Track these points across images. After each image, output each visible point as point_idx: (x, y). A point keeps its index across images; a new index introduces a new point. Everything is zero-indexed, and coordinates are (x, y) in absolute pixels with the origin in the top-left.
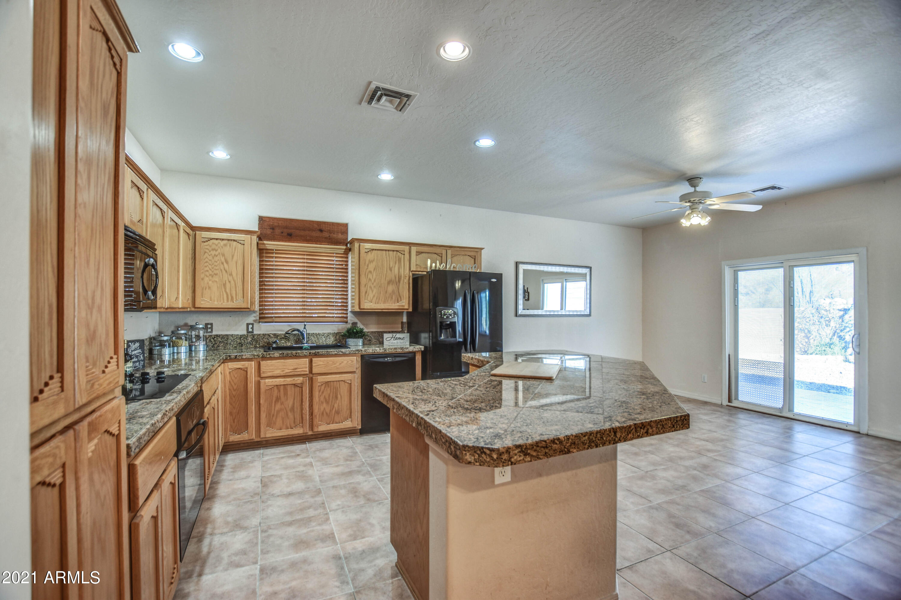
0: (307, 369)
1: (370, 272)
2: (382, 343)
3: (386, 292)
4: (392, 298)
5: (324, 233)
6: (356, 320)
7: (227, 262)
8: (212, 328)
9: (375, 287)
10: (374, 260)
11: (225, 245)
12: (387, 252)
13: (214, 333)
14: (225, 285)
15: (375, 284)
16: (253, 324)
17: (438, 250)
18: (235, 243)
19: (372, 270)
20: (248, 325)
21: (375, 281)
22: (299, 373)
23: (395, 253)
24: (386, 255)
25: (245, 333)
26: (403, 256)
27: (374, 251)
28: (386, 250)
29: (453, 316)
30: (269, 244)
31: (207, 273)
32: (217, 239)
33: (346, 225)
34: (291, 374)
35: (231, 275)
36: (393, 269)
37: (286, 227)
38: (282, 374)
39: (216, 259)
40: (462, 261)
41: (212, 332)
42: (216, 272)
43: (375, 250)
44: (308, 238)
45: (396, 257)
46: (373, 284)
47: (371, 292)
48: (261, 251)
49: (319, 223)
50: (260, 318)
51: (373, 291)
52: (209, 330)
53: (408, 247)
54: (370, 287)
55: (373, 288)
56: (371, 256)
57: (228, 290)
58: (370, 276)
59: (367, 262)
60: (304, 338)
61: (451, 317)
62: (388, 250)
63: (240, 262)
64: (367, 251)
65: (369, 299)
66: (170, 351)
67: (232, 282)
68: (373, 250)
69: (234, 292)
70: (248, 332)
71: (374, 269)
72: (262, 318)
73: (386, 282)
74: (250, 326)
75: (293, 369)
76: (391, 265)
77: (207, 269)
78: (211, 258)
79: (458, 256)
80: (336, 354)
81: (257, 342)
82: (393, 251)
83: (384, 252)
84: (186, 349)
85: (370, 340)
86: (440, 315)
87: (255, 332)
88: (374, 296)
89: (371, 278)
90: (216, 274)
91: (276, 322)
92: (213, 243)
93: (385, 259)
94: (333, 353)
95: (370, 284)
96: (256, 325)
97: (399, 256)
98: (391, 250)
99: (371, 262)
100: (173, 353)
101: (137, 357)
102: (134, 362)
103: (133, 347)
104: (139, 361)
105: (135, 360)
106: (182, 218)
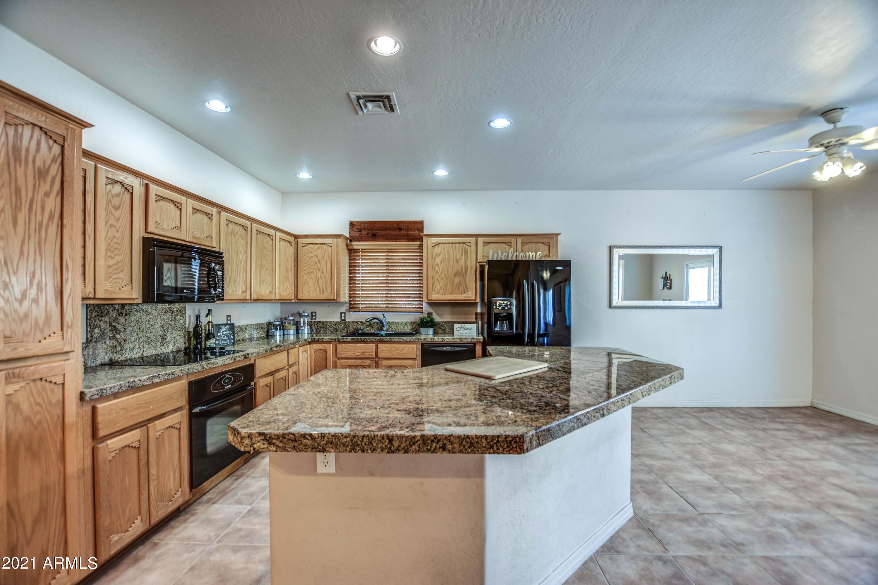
0: (374, 354)
1: (437, 265)
2: (452, 332)
3: (453, 284)
4: (459, 289)
5: (402, 231)
6: (431, 310)
7: (319, 262)
8: (315, 316)
9: (442, 279)
10: (441, 253)
11: (318, 248)
12: (454, 245)
13: (317, 320)
14: (318, 281)
15: (442, 276)
16: (345, 313)
17: (507, 239)
18: (325, 246)
19: (439, 263)
20: (341, 313)
21: (441, 273)
22: (366, 356)
23: (461, 245)
24: (452, 248)
25: (339, 320)
26: (469, 247)
27: (441, 245)
28: (452, 243)
29: (509, 307)
30: (356, 245)
31: (306, 272)
32: (312, 244)
33: (422, 223)
34: (360, 357)
35: (322, 272)
36: (459, 261)
37: (371, 229)
38: (353, 356)
39: (312, 260)
40: (534, 249)
41: (315, 319)
42: (312, 270)
43: (442, 243)
44: (389, 237)
45: (462, 249)
46: (440, 276)
47: (438, 283)
48: (352, 252)
49: (398, 223)
50: (350, 308)
51: (439, 283)
52: (314, 318)
53: (474, 239)
54: (438, 279)
55: (440, 280)
56: (437, 250)
57: (320, 285)
58: (437, 268)
59: (434, 255)
60: (383, 326)
61: (506, 308)
62: (455, 243)
63: (329, 262)
64: (434, 245)
65: (436, 290)
66: (280, 333)
67: (323, 278)
68: (440, 243)
69: (324, 287)
70: (342, 320)
71: (441, 262)
72: (352, 307)
73: (453, 274)
74: (343, 315)
75: (363, 353)
76: (458, 258)
77: (306, 268)
78: (308, 259)
79: (529, 245)
80: (398, 341)
81: (348, 328)
82: (460, 243)
83: (451, 245)
84: (294, 332)
85: (444, 330)
86: (495, 307)
87: (347, 320)
88: (441, 288)
89: (438, 270)
90: (312, 272)
91: (362, 312)
92: (310, 247)
93: (452, 252)
94: (396, 340)
95: (437, 276)
96: (347, 314)
97: (465, 249)
98: (457, 243)
99: (438, 255)
100: (284, 335)
101: (227, 336)
102: (225, 340)
103: (224, 328)
104: (229, 339)
105: (225, 338)
106: (276, 229)
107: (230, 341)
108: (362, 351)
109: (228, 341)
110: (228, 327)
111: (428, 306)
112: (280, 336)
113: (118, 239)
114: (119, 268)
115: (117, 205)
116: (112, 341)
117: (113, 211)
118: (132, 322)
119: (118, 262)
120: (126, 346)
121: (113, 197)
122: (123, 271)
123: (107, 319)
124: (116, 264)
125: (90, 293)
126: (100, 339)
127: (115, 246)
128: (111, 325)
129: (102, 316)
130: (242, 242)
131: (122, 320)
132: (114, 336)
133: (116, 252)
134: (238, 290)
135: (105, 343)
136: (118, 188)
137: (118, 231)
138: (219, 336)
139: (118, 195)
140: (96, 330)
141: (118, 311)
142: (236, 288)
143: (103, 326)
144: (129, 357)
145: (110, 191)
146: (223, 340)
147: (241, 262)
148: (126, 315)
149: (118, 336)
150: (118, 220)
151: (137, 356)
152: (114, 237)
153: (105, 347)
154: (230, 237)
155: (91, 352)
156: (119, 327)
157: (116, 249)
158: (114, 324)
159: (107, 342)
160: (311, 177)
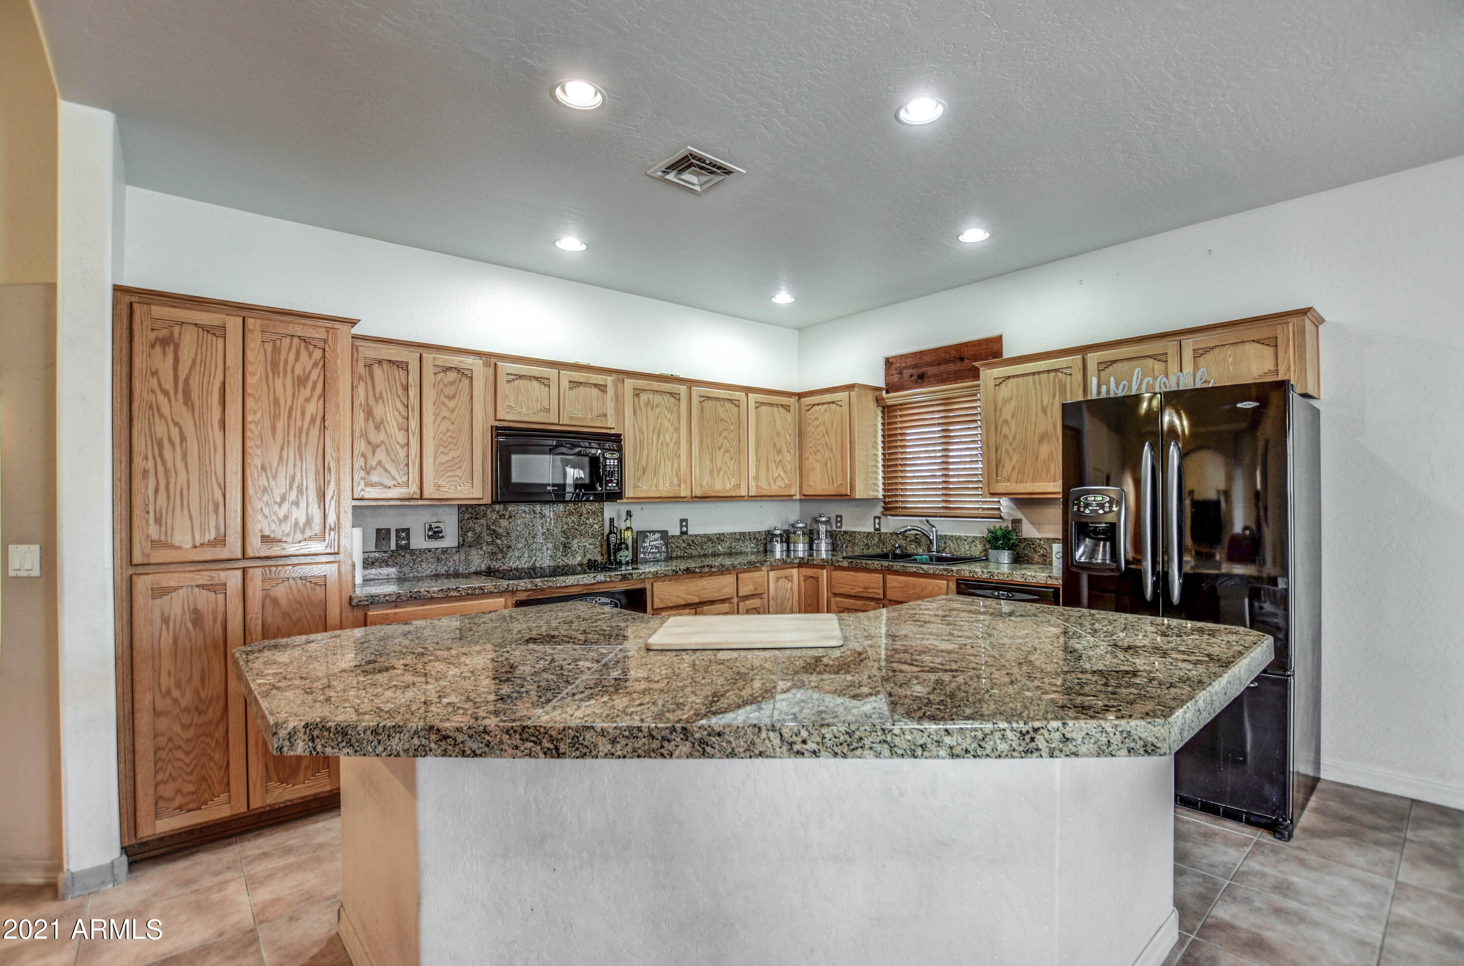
0: (881, 591)
1: (1006, 422)
3: (1037, 459)
4: (1048, 470)
5: (966, 361)
6: (1019, 515)
7: (828, 434)
8: (841, 522)
9: (1014, 450)
10: (1011, 398)
11: (826, 410)
12: (1037, 377)
13: (844, 529)
14: (826, 464)
15: (1015, 444)
16: (879, 518)
17: (1155, 347)
18: (834, 406)
19: (1009, 418)
20: (875, 518)
21: (1014, 438)
22: (870, 595)
23: (1052, 375)
24: (1034, 382)
25: (872, 530)
26: (1069, 378)
27: (1011, 380)
28: (1034, 374)
29: (1107, 509)
30: (892, 397)
31: (811, 451)
32: (818, 404)
33: (999, 340)
34: (861, 595)
35: (831, 450)
36: (1049, 410)
37: (916, 366)
38: (853, 592)
39: (819, 430)
40: (1231, 360)
41: (841, 527)
42: (819, 447)
43: (1014, 376)
44: (945, 376)
45: (1054, 384)
46: (1011, 444)
47: (1007, 460)
48: (888, 410)
49: (959, 347)
50: (886, 509)
51: (1011, 459)
52: (839, 525)
53: (1079, 357)
54: (1007, 451)
55: (1011, 452)
56: (1006, 390)
57: (829, 472)
58: (1005, 430)
59: (1000, 404)
60: (931, 542)
61: (1101, 512)
62: (1039, 373)
63: (839, 431)
64: (998, 382)
65: (1005, 474)
66: (782, 547)
67: (833, 460)
68: (1009, 377)
69: (834, 473)
70: (876, 529)
71: (1013, 416)
72: (890, 508)
73: (1036, 438)
74: (877, 521)
75: (864, 588)
76: (1045, 403)
77: (811, 445)
78: (813, 430)
79: (1216, 351)
80: (915, 572)
81: (884, 544)
82: (1049, 371)
83: (1031, 377)
84: (804, 547)
85: (1043, 555)
86: (1075, 508)
87: (883, 530)
88: (1013, 469)
89: (1007, 432)
90: (818, 451)
91: (901, 516)
92: (816, 411)
93: (1033, 392)
95: (1005, 446)
96: (883, 519)
97: (1060, 381)
98: (1043, 372)
99: (1007, 401)
100: (788, 550)
101: (657, 548)
102: (653, 553)
103: (652, 537)
104: (659, 552)
105: (654, 550)
106: (748, 390)
107: (661, 556)
108: (863, 585)
109: (658, 555)
110: (658, 535)
111: (1014, 506)
112: (782, 551)
113: (454, 432)
114: (454, 465)
115: (451, 394)
116: (491, 547)
117: (447, 401)
118: (518, 525)
119: (454, 458)
120: (509, 554)
121: (446, 386)
122: (460, 467)
123: (483, 521)
124: (450, 461)
125: (414, 493)
126: (475, 543)
127: (449, 440)
128: (489, 528)
129: (477, 518)
130: (669, 416)
131: (504, 523)
132: (493, 541)
133: (451, 446)
134: (661, 483)
135: (481, 548)
136: (452, 376)
137: (453, 423)
138: (644, 548)
139: (452, 383)
140: (470, 534)
141: (498, 512)
142: (658, 481)
143: (478, 529)
144: (514, 566)
145: (441, 379)
146: (650, 553)
147: (668, 444)
148: (510, 517)
149: (498, 541)
150: (453, 411)
151: (526, 566)
152: (448, 431)
153: (482, 553)
154: (644, 411)
155: (463, 558)
156: (500, 531)
157: (450, 443)
158: (492, 527)
159: (484, 548)
160: (793, 300)
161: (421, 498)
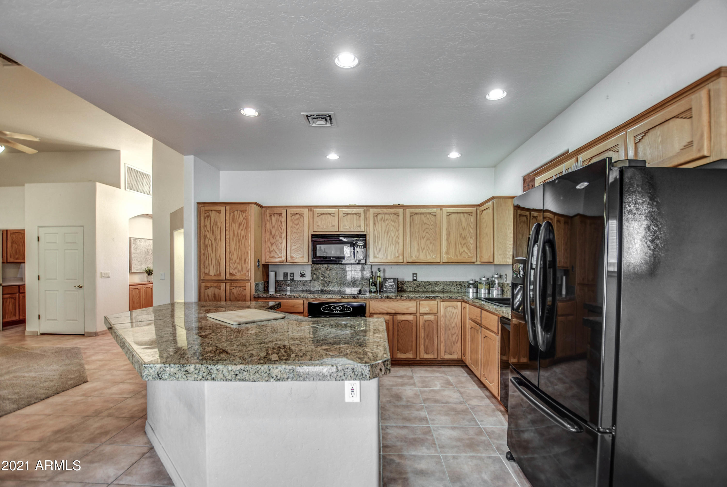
14: (486, 244)
18: (488, 210)
32: (484, 210)
35: (488, 236)
39: (484, 225)
42: (484, 235)
57: (487, 249)
67: (488, 242)
77: (482, 233)
90: (484, 237)
100: (477, 292)
101: (391, 286)
102: (389, 288)
103: (389, 281)
104: (392, 288)
105: (390, 287)
106: (441, 207)
107: (393, 290)
108: (476, 315)
109: (392, 289)
110: (392, 280)
112: (473, 293)
113: (298, 237)
114: (298, 250)
115: (297, 223)
116: (323, 281)
117: (295, 226)
118: (333, 273)
119: (298, 247)
120: (330, 285)
121: (295, 221)
122: (300, 251)
123: (319, 271)
124: (296, 248)
125: (284, 260)
126: (316, 280)
127: (296, 240)
128: (322, 274)
129: (317, 270)
130: (393, 224)
131: (328, 272)
132: (323, 279)
133: (297, 243)
134: (389, 255)
135: (319, 282)
136: (297, 216)
137: (297, 234)
138: (386, 286)
139: (297, 219)
140: (315, 276)
141: (325, 268)
142: (387, 255)
143: (318, 274)
144: (331, 289)
145: (294, 218)
146: (388, 288)
147: (392, 238)
148: (330, 270)
149: (325, 279)
150: (297, 230)
151: (336, 290)
152: (296, 237)
153: (319, 283)
154: (380, 222)
155: (312, 285)
156: (326, 275)
157: (296, 242)
158: (323, 274)
159: (320, 281)
160: (460, 155)
161: (287, 262)
